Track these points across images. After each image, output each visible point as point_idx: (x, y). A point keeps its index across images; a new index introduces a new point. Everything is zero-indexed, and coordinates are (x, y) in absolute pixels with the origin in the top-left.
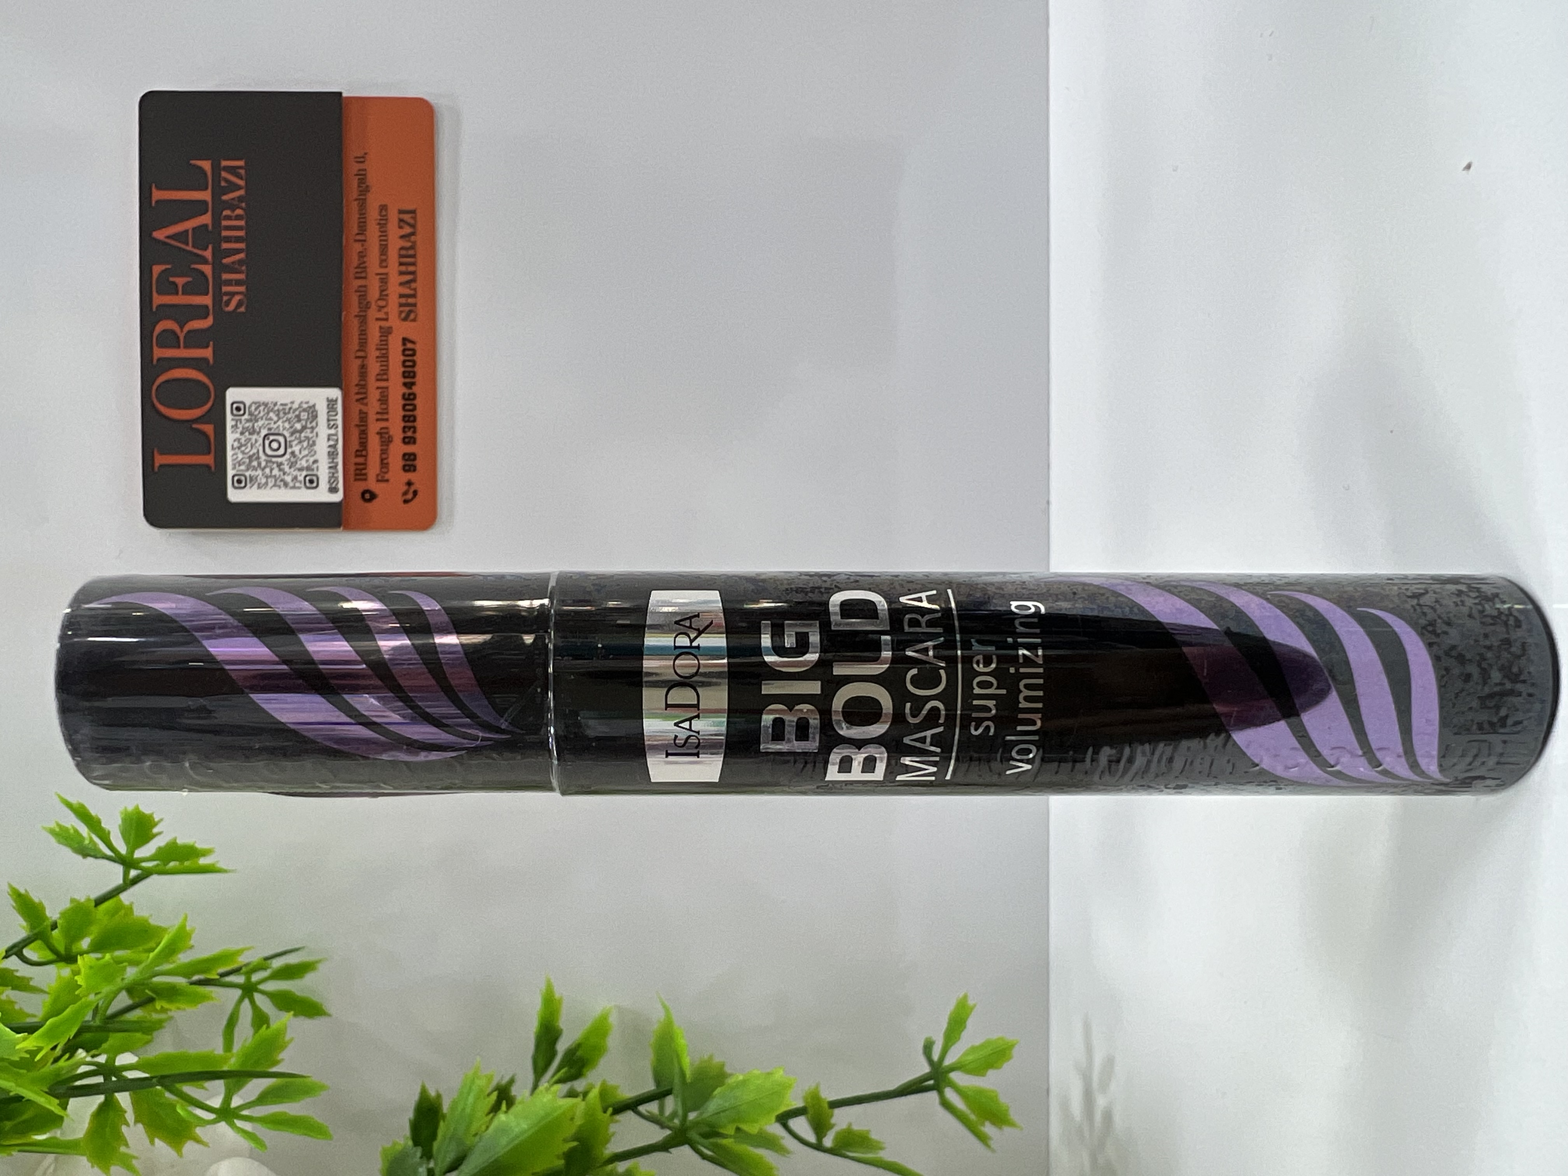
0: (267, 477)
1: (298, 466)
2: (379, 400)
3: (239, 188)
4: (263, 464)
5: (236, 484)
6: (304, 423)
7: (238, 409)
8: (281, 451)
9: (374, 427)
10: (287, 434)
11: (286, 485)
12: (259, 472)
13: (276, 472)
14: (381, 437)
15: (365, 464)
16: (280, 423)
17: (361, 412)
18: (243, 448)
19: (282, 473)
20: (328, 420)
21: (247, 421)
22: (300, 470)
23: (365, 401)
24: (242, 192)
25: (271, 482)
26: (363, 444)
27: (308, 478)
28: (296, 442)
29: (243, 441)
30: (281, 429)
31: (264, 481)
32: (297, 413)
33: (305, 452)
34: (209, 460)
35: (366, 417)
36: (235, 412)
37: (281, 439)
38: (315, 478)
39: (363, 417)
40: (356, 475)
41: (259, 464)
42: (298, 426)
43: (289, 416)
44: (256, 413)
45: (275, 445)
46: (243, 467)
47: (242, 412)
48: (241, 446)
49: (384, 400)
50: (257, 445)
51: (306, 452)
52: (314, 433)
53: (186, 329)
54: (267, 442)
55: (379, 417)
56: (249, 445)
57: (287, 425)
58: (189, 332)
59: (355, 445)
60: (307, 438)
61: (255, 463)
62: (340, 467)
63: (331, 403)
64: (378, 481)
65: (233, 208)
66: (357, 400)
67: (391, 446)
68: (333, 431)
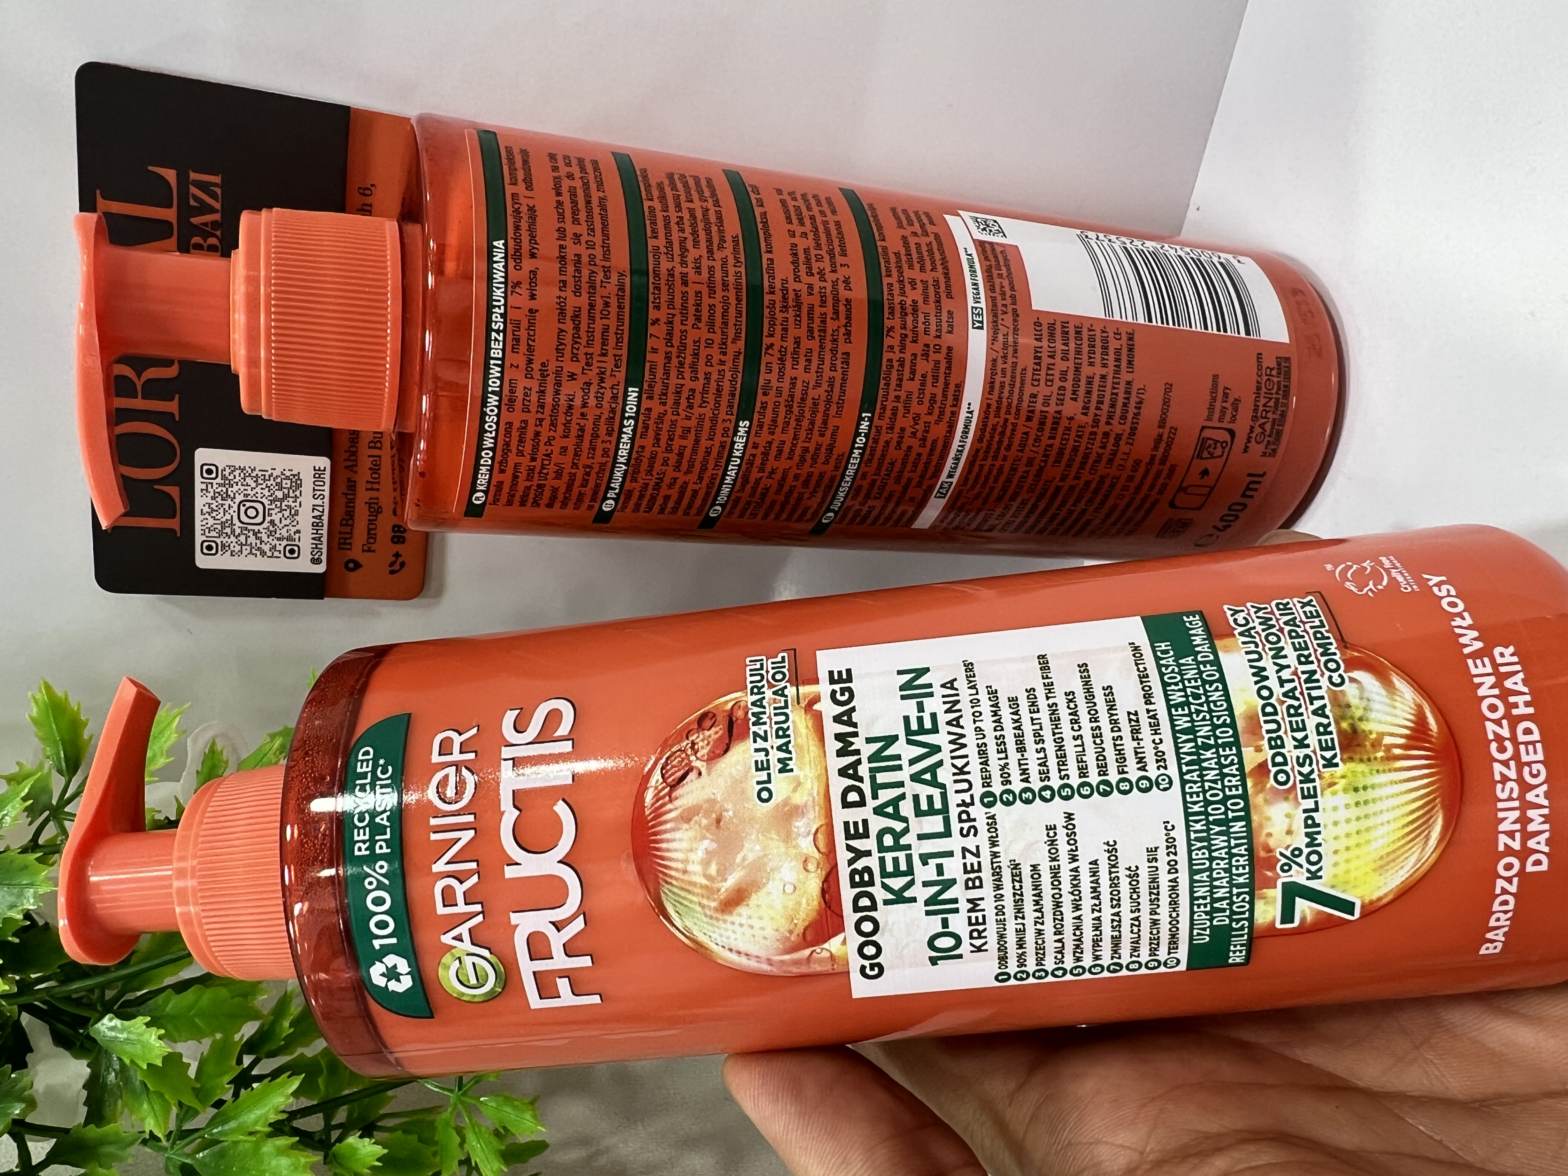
0: (242, 545)
1: (278, 535)
2: (371, 469)
3: (213, 210)
4: (238, 531)
5: (205, 551)
6: (286, 491)
7: (209, 472)
8: (259, 519)
9: (363, 496)
10: (266, 502)
11: (263, 553)
12: (233, 538)
13: (252, 539)
14: (370, 507)
15: (351, 533)
16: (258, 490)
17: (349, 480)
18: (214, 514)
19: (258, 542)
20: (314, 490)
21: (220, 485)
22: (279, 539)
23: (355, 469)
24: (217, 217)
25: (246, 550)
26: (350, 514)
27: (288, 548)
28: (277, 510)
29: (213, 506)
30: (259, 495)
31: (238, 548)
32: (279, 480)
33: (284, 522)
34: (174, 524)
35: (355, 486)
36: (205, 475)
37: (260, 507)
38: (296, 548)
39: (352, 486)
40: (340, 544)
41: (233, 531)
42: (279, 494)
43: (269, 483)
44: (231, 477)
45: (252, 513)
46: (213, 534)
47: (214, 475)
48: (213, 510)
49: (376, 469)
50: (231, 511)
51: (288, 522)
52: (297, 504)
53: (144, 378)
54: (243, 509)
55: (369, 486)
56: (221, 511)
57: (266, 492)
58: (149, 381)
59: (340, 513)
60: (289, 507)
61: (228, 530)
62: (324, 539)
63: (318, 473)
64: (363, 551)
65: (206, 235)
66: (346, 467)
67: (380, 516)
68: (319, 502)
